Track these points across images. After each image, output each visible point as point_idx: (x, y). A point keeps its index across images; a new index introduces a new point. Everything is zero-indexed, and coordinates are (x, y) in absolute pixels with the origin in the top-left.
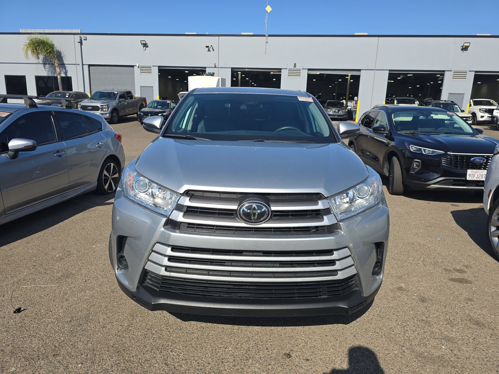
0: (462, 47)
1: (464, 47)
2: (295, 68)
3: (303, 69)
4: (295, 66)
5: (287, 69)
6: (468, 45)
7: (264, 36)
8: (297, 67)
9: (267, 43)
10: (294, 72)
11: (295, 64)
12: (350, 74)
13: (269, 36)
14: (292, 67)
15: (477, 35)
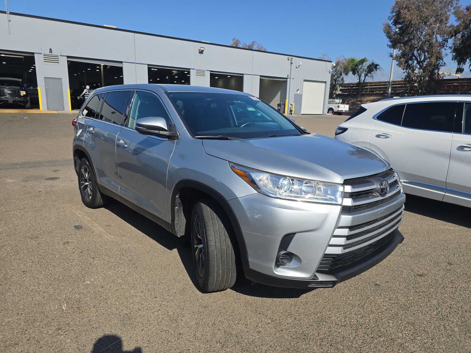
0: (200, 50)
1: (201, 51)
2: (51, 54)
3: (61, 56)
4: (51, 51)
5: (41, 54)
6: (203, 49)
7: (5, 13)
8: (54, 53)
9: (10, 21)
10: (51, 58)
11: (50, 49)
12: (102, 64)
13: (11, 13)
14: (48, 52)
15: (202, 41)
